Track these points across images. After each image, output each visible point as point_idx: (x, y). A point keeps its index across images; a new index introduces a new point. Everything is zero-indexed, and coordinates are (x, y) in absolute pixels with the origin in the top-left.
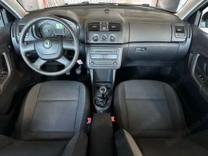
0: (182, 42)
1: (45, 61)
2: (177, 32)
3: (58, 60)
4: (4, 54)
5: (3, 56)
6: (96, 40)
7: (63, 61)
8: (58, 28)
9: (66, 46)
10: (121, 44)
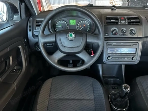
1: (64, 55)
3: (78, 55)
4: (20, 47)
5: (19, 49)
6: (116, 34)
9: (90, 40)
10: (141, 38)
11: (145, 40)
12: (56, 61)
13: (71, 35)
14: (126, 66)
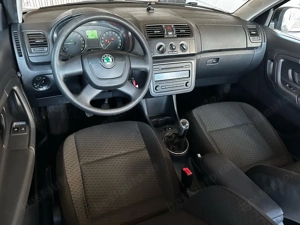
0: (257, 48)
1: (100, 91)
2: (252, 35)
4: (15, 88)
6: (163, 52)
7: (129, 90)
8: (90, 37)
10: (193, 55)
11: (199, 57)
12: (88, 102)
13: (108, 60)
14: (178, 96)
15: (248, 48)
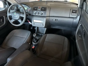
1: (14, 20)
2: (73, 12)
4: (4, 16)
6: (35, 14)
7: (20, 21)
9: (22, 16)
15: (69, 17)
